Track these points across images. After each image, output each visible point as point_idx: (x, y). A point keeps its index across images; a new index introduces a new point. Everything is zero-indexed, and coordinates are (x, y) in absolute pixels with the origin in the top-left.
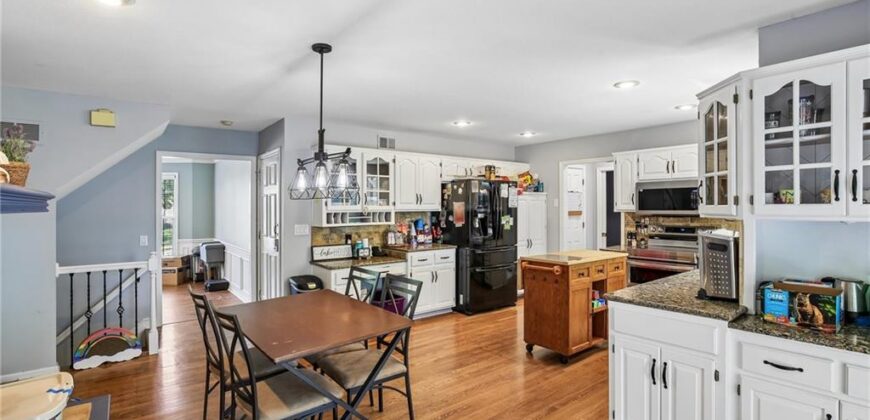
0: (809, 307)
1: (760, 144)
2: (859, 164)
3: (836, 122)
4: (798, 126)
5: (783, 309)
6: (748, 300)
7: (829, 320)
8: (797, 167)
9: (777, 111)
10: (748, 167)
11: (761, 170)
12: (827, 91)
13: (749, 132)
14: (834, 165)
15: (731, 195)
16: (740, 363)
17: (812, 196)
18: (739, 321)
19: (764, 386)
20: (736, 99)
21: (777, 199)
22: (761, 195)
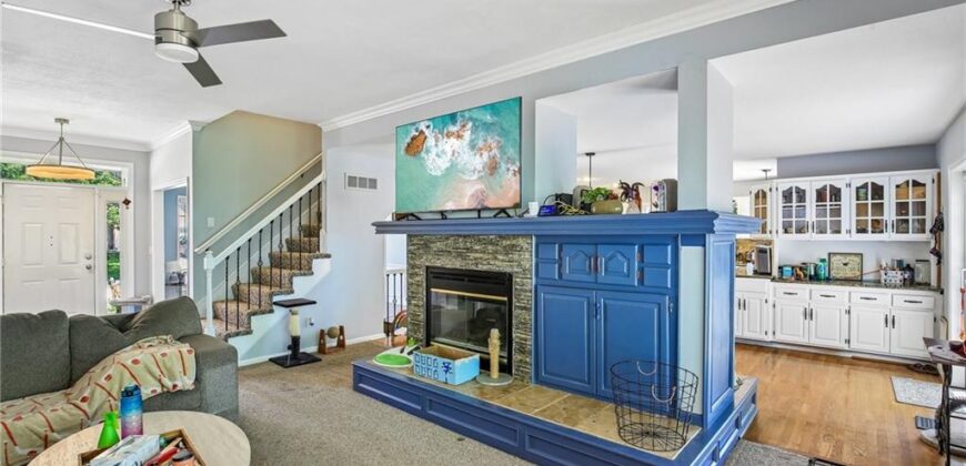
0: (799, 272)
1: (781, 209)
2: (814, 219)
3: (807, 204)
4: (794, 204)
5: (790, 274)
6: (775, 273)
7: (805, 276)
8: (794, 219)
9: (787, 196)
10: (775, 217)
11: (781, 220)
12: (804, 191)
13: (775, 204)
14: (807, 219)
15: (768, 229)
16: (775, 296)
17: (800, 230)
18: (773, 280)
19: (784, 301)
20: (771, 190)
21: (786, 231)
22: (781, 230)
